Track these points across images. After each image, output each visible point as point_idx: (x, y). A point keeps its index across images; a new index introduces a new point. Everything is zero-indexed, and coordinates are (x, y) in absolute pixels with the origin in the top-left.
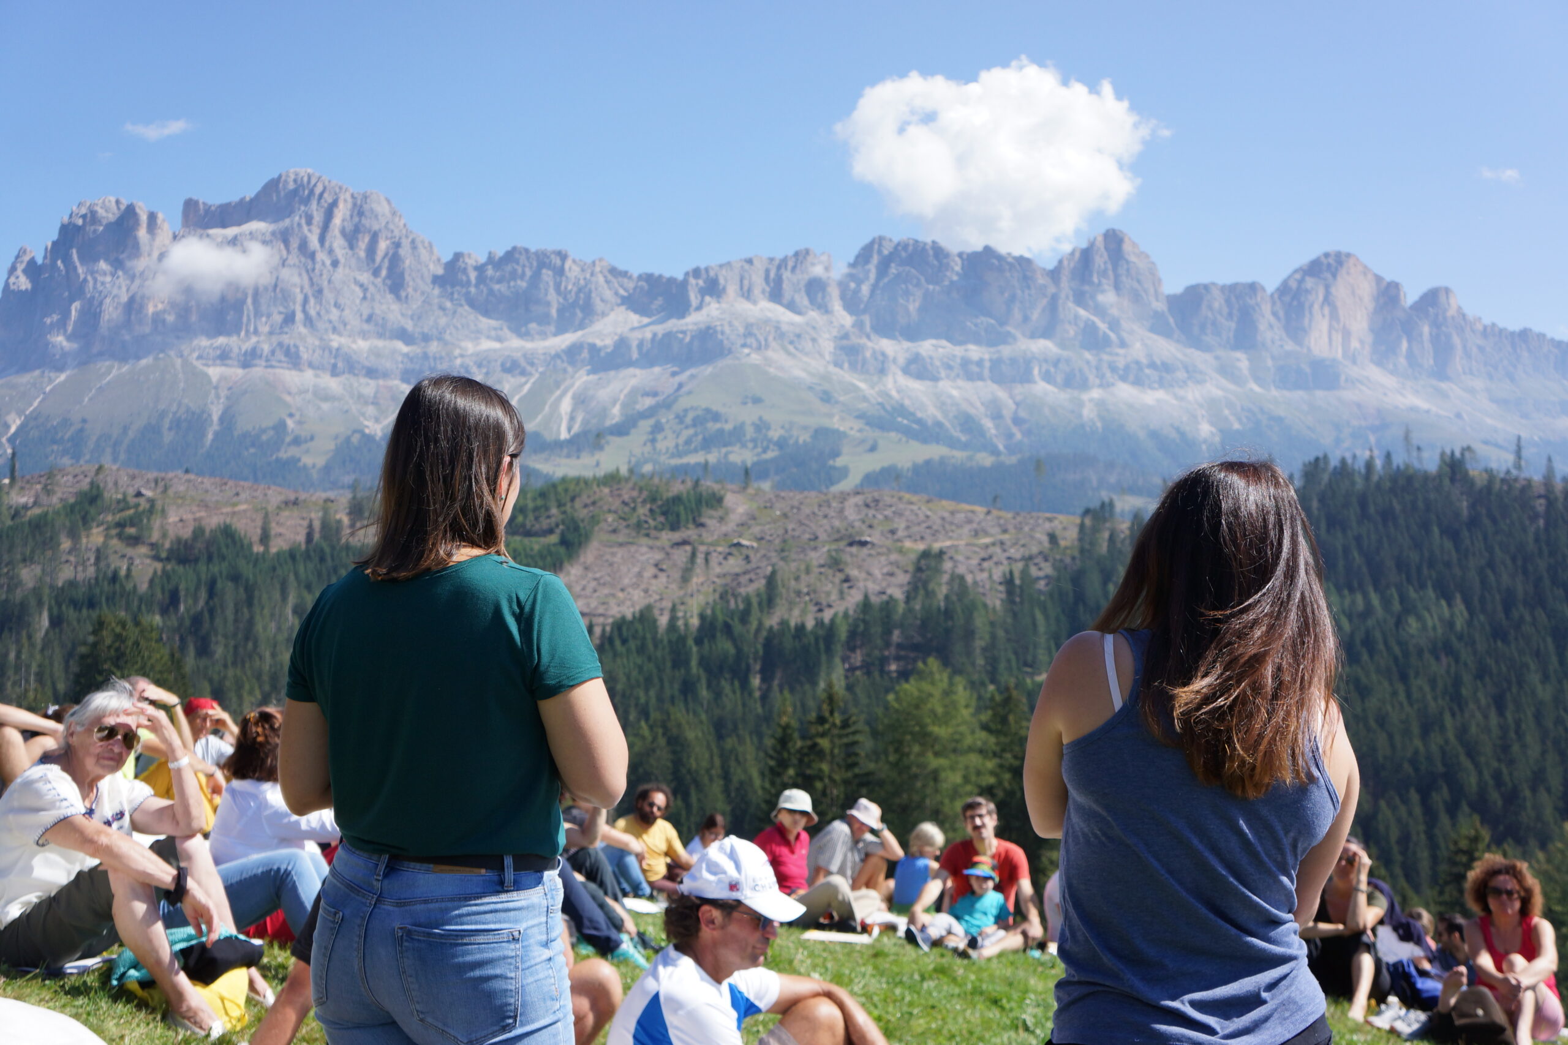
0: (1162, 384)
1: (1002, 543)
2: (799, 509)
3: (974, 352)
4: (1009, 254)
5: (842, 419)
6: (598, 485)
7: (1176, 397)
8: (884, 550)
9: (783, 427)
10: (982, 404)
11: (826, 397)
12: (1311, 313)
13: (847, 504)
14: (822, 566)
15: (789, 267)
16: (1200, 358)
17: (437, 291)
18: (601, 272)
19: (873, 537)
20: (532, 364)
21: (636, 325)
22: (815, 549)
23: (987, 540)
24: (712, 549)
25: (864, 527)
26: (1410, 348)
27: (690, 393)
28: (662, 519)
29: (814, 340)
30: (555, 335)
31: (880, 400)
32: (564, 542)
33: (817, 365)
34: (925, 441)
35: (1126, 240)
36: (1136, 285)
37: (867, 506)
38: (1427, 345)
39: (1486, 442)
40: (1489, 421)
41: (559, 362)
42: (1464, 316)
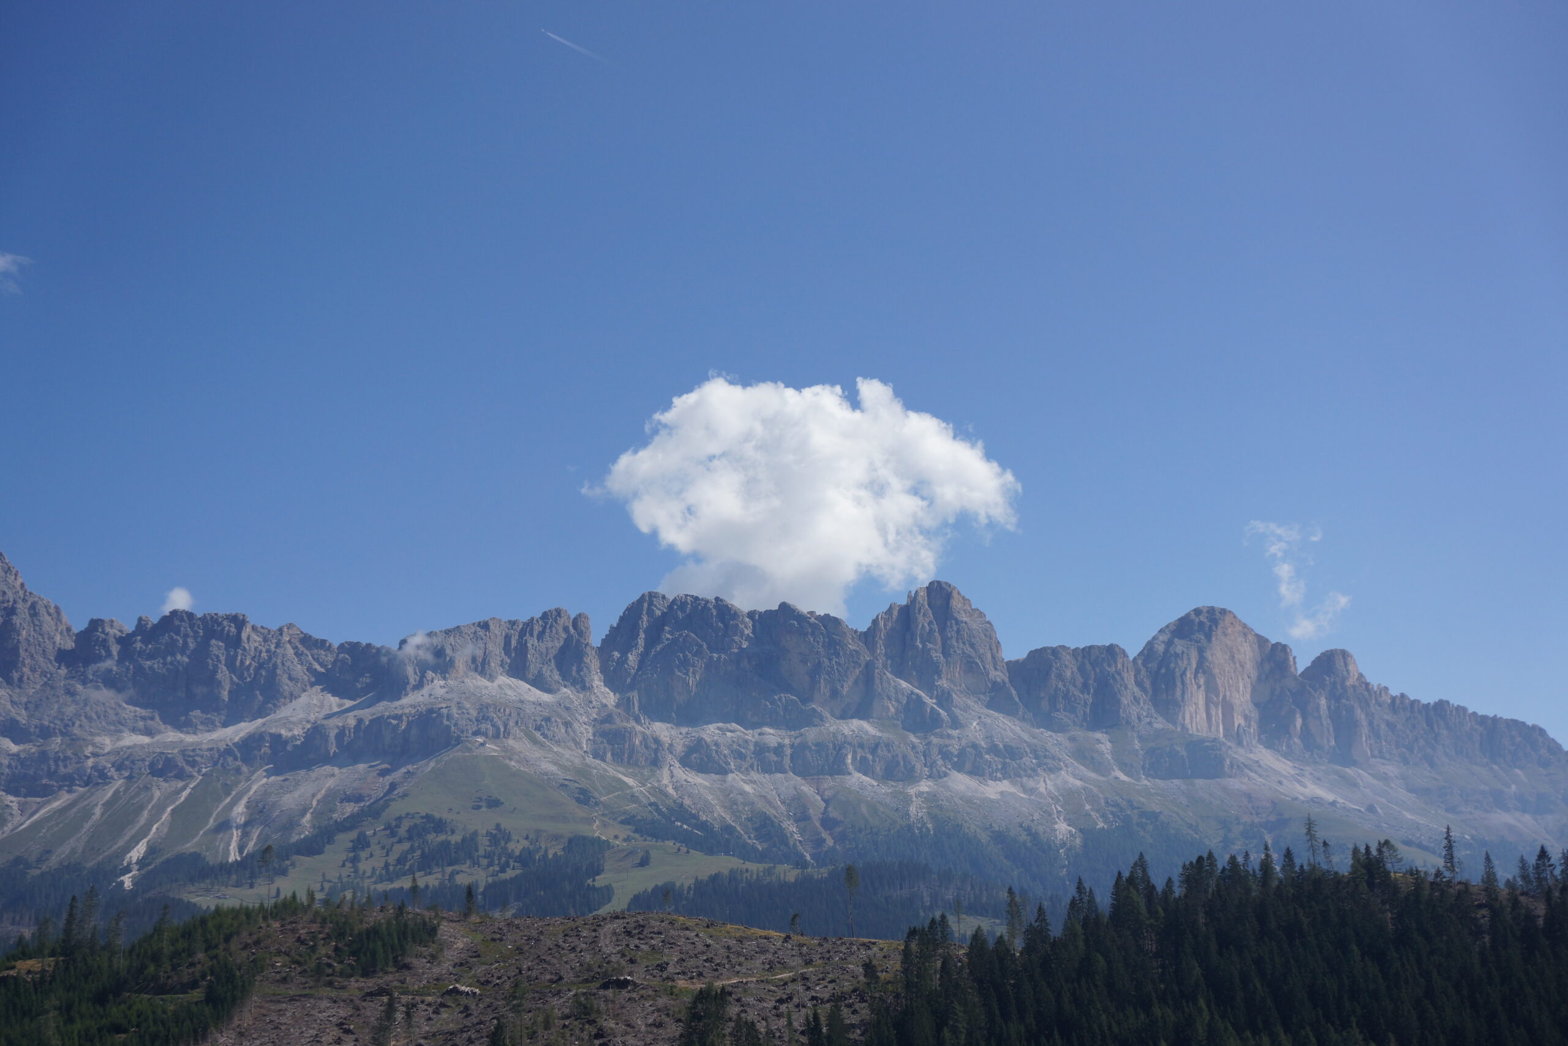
0: (1006, 773)
1: (805, 978)
2: (538, 940)
3: (772, 736)
4: (812, 613)
5: (605, 825)
6: (265, 918)
7: (1025, 789)
8: (650, 992)
9: (527, 838)
10: (783, 803)
11: (584, 798)
12: (1183, 683)
13: (601, 932)
14: (567, 1017)
15: (535, 633)
16: (1050, 739)
17: (63, 671)
18: (289, 642)
19: (638, 975)
20: (193, 764)
21: (336, 709)
22: (558, 993)
23: (785, 975)
24: (418, 998)
25: (623, 962)
26: (1305, 724)
27: (405, 795)
28: (351, 961)
29: (567, 724)
30: (225, 725)
31: (653, 799)
32: (211, 999)
33: (570, 755)
34: (710, 852)
35: (955, 594)
36: (969, 650)
37: (629, 933)
38: (1326, 721)
39: (1408, 843)
40: (1409, 816)
41: (230, 759)
42: (1367, 684)
